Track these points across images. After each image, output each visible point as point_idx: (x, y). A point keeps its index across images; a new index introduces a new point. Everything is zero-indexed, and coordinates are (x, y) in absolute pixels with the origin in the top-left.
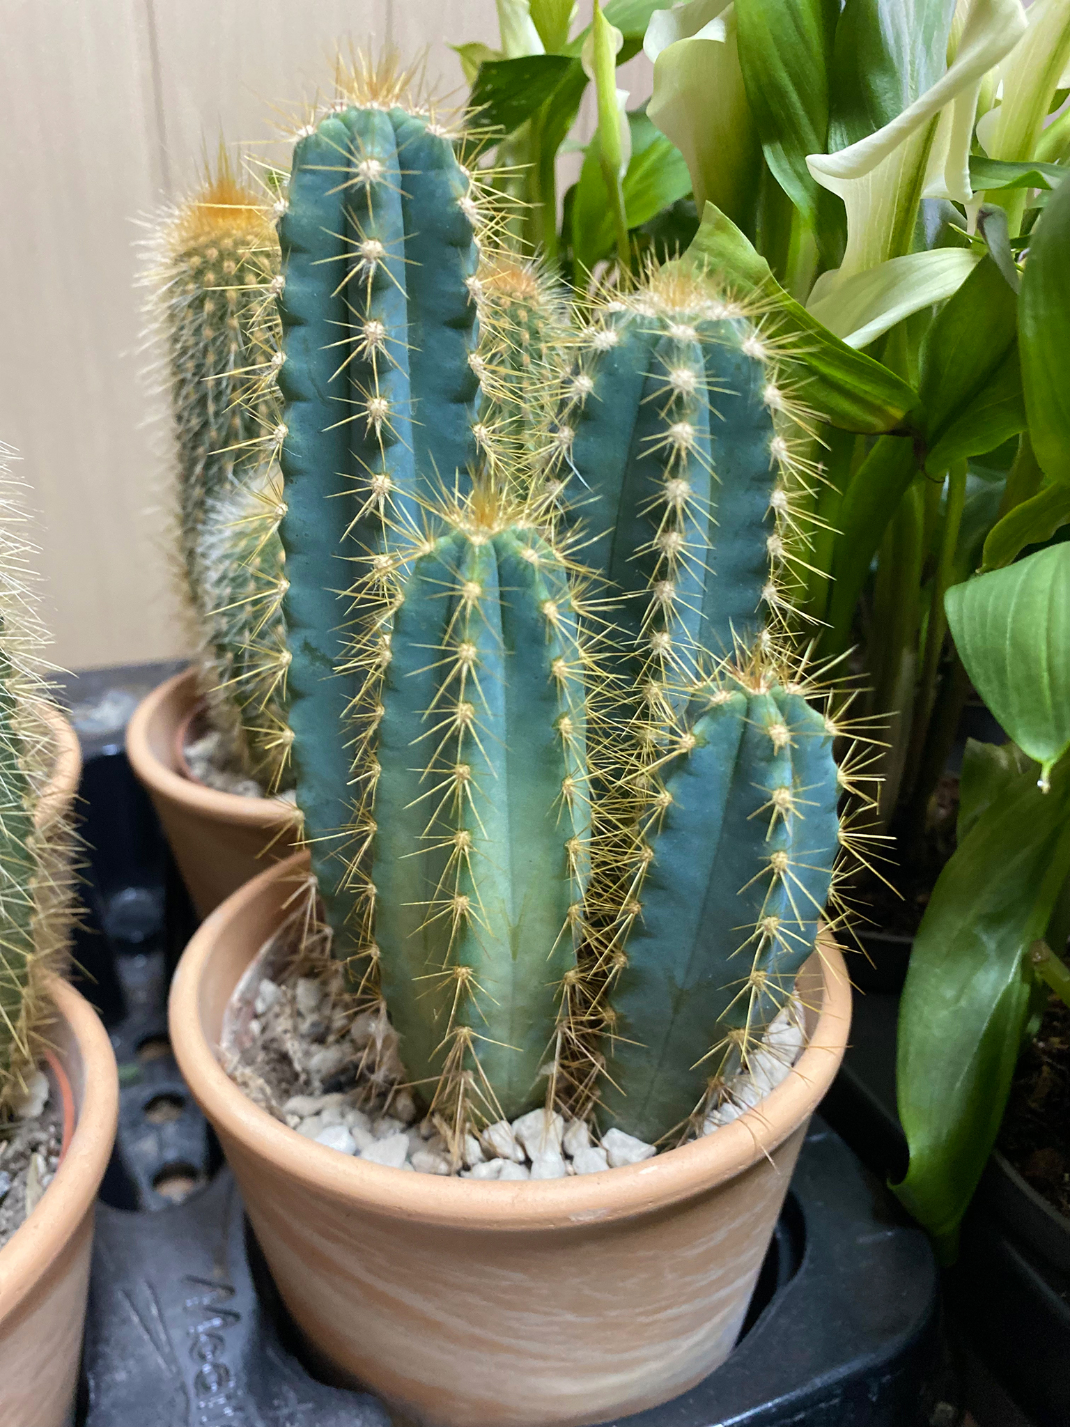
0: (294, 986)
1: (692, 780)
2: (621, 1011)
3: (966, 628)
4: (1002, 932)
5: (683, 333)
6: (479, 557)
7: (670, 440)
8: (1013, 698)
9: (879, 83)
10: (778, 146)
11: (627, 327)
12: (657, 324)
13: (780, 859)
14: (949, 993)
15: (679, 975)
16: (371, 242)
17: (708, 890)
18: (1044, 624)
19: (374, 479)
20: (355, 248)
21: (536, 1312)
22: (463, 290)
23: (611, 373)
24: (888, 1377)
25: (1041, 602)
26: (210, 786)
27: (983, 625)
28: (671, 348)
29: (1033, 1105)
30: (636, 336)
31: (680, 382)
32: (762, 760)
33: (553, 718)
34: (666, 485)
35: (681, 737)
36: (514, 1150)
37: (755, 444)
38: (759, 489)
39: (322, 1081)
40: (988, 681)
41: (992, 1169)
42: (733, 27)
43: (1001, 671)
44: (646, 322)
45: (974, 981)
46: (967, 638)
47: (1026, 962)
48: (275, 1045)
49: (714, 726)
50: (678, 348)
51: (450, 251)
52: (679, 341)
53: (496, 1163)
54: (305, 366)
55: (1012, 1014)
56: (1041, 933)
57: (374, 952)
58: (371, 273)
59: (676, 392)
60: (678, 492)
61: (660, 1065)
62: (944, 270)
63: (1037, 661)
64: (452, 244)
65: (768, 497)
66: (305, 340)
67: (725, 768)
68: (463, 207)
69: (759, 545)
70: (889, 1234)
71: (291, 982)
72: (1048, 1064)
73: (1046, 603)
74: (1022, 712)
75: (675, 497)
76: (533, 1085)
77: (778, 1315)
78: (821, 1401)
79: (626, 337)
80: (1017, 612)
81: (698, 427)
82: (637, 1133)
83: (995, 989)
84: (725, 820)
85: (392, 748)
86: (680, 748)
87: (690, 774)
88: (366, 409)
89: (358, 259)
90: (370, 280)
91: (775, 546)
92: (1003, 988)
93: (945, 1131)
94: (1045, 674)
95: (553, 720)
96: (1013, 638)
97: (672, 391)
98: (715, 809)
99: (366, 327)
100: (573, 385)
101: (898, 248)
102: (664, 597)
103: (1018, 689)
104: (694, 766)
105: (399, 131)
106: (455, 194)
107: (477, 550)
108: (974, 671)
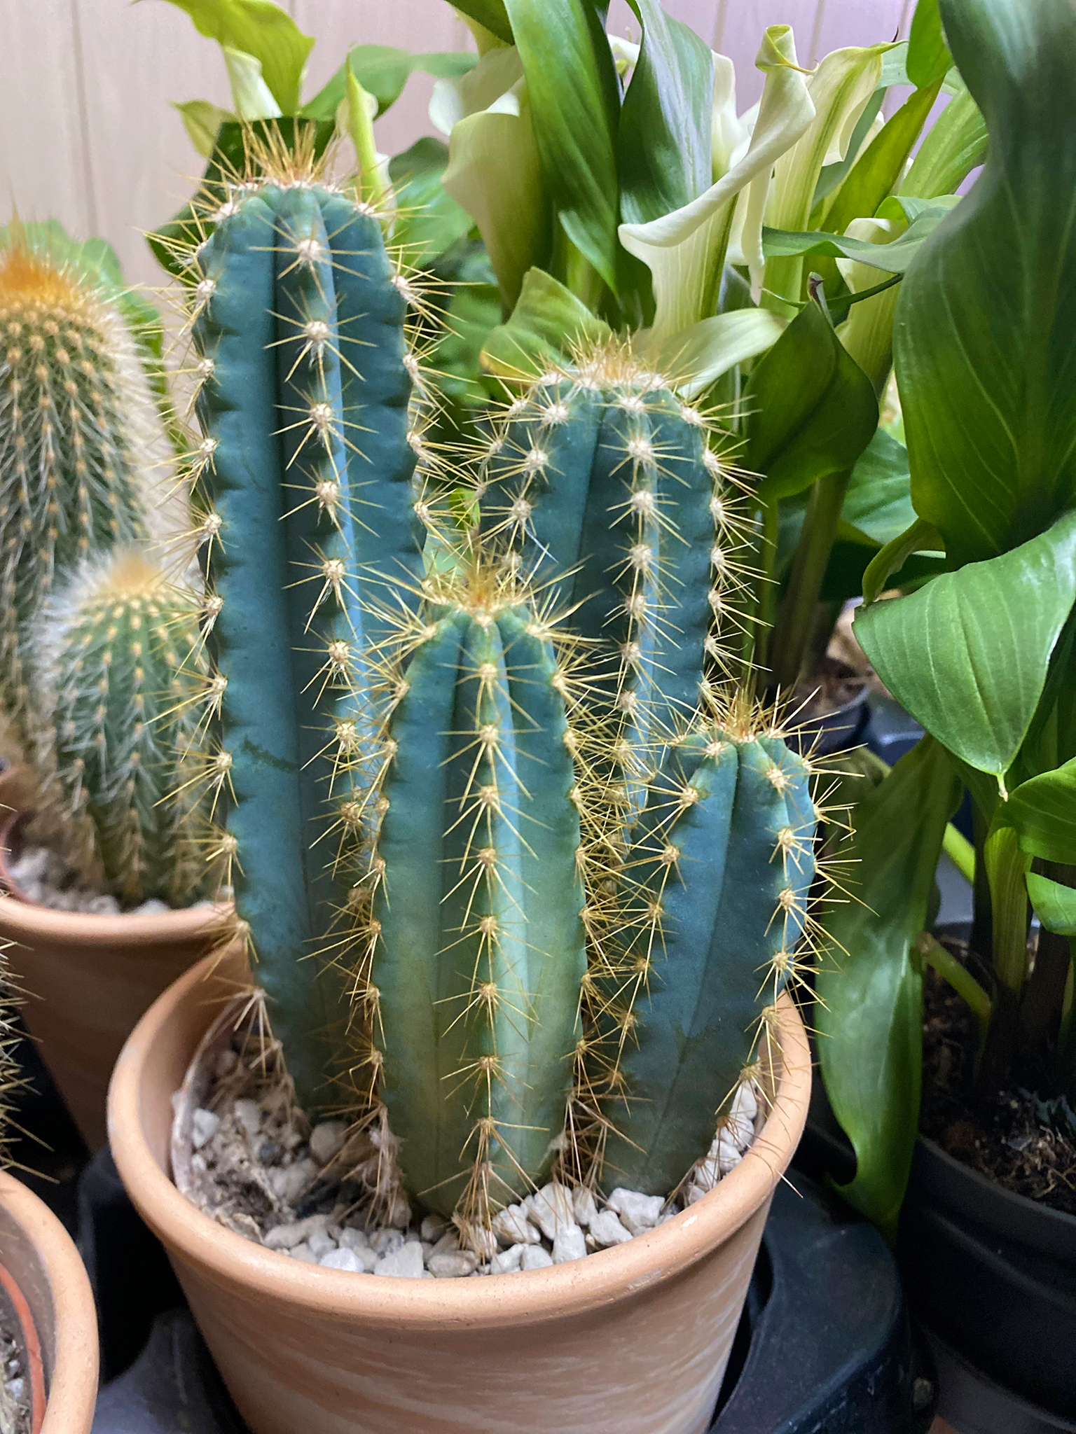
0: (232, 1110)
1: (697, 831)
2: (627, 1070)
3: (886, 659)
4: (888, 930)
5: (633, 404)
6: (490, 637)
7: (633, 508)
8: (950, 719)
9: (662, 157)
10: (573, 214)
11: (575, 402)
12: (601, 397)
13: (787, 896)
14: (855, 996)
15: (686, 1024)
16: (317, 323)
17: (713, 935)
18: (965, 649)
19: (326, 565)
20: (299, 330)
21: (585, 1393)
22: (401, 369)
23: (565, 447)
24: (881, 1368)
25: (956, 630)
26: (53, 907)
27: (903, 655)
28: (623, 419)
29: (940, 1084)
30: (584, 409)
31: (638, 452)
32: (763, 804)
33: (565, 788)
34: (631, 550)
35: (681, 791)
36: (529, 1231)
37: (698, 506)
38: (701, 548)
39: (293, 1206)
40: (921, 705)
41: (919, 1150)
42: (525, 101)
43: (931, 696)
44: (592, 395)
45: (874, 980)
46: (889, 669)
47: (914, 955)
48: (234, 1177)
49: (713, 777)
50: (632, 420)
51: (386, 330)
52: (632, 413)
53: (515, 1250)
54: (238, 452)
55: (910, 1004)
56: (921, 926)
57: (375, 1058)
58: (320, 356)
59: (636, 463)
60: (644, 557)
61: (665, 1115)
62: (750, 329)
63: (967, 683)
64: (387, 323)
65: (708, 554)
66: (237, 426)
67: (725, 816)
68: (398, 285)
69: (702, 600)
70: (843, 1232)
71: (226, 1106)
72: (948, 1045)
73: (961, 630)
74: (961, 730)
75: (641, 562)
76: (542, 1162)
77: (768, 1337)
78: (831, 1407)
79: (575, 410)
80: (933, 640)
81: (657, 495)
82: (640, 1188)
83: (892, 982)
84: (727, 867)
85: (398, 842)
86: (684, 803)
87: (695, 826)
88: (315, 494)
89: (304, 341)
90: (321, 363)
91: (715, 599)
92: (898, 982)
93: (879, 1125)
94: (978, 694)
95: (565, 791)
96: (936, 664)
97: (632, 460)
98: (717, 857)
99: (314, 410)
100: (527, 459)
101: (708, 311)
102: (631, 658)
103: (952, 710)
104: (698, 818)
105: (326, 208)
106: (388, 273)
107: (486, 630)
108: (904, 698)
